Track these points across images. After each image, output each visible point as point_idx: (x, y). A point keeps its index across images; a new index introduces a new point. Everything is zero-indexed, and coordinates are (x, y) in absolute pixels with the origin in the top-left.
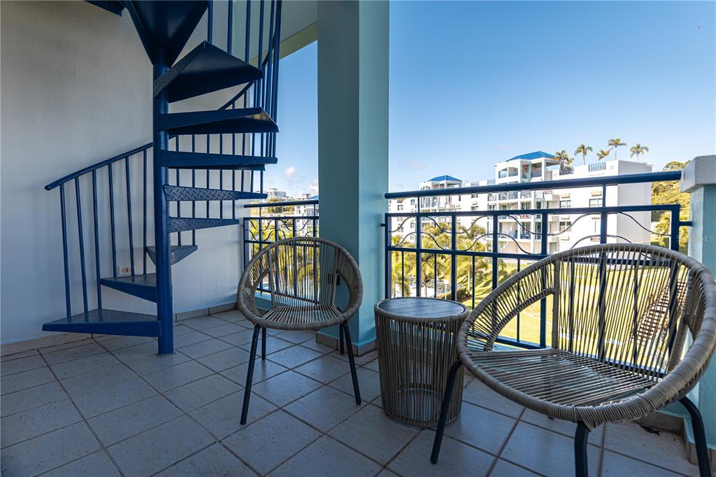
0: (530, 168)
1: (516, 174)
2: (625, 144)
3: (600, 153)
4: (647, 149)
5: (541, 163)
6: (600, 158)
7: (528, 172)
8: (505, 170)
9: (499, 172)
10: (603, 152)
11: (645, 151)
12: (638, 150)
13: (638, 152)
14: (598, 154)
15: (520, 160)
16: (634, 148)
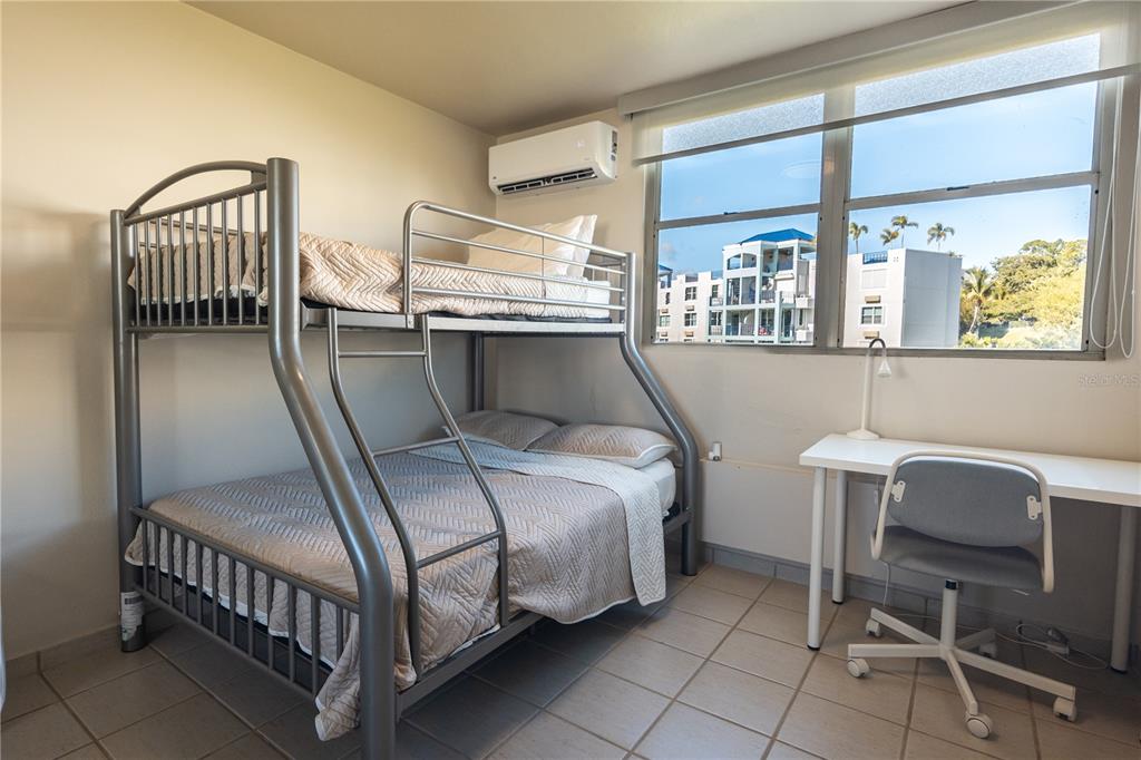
0: (776, 254)
1: (754, 265)
2: (916, 225)
3: (886, 234)
4: (952, 231)
5: (792, 248)
6: (886, 242)
7: (772, 262)
8: (739, 256)
9: (729, 260)
10: (889, 233)
11: (948, 234)
12: (939, 231)
13: (939, 236)
14: (883, 236)
15: (759, 242)
16: (933, 229)
